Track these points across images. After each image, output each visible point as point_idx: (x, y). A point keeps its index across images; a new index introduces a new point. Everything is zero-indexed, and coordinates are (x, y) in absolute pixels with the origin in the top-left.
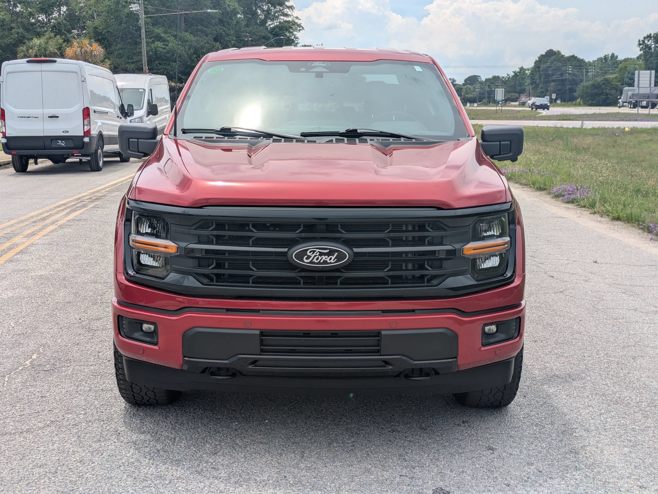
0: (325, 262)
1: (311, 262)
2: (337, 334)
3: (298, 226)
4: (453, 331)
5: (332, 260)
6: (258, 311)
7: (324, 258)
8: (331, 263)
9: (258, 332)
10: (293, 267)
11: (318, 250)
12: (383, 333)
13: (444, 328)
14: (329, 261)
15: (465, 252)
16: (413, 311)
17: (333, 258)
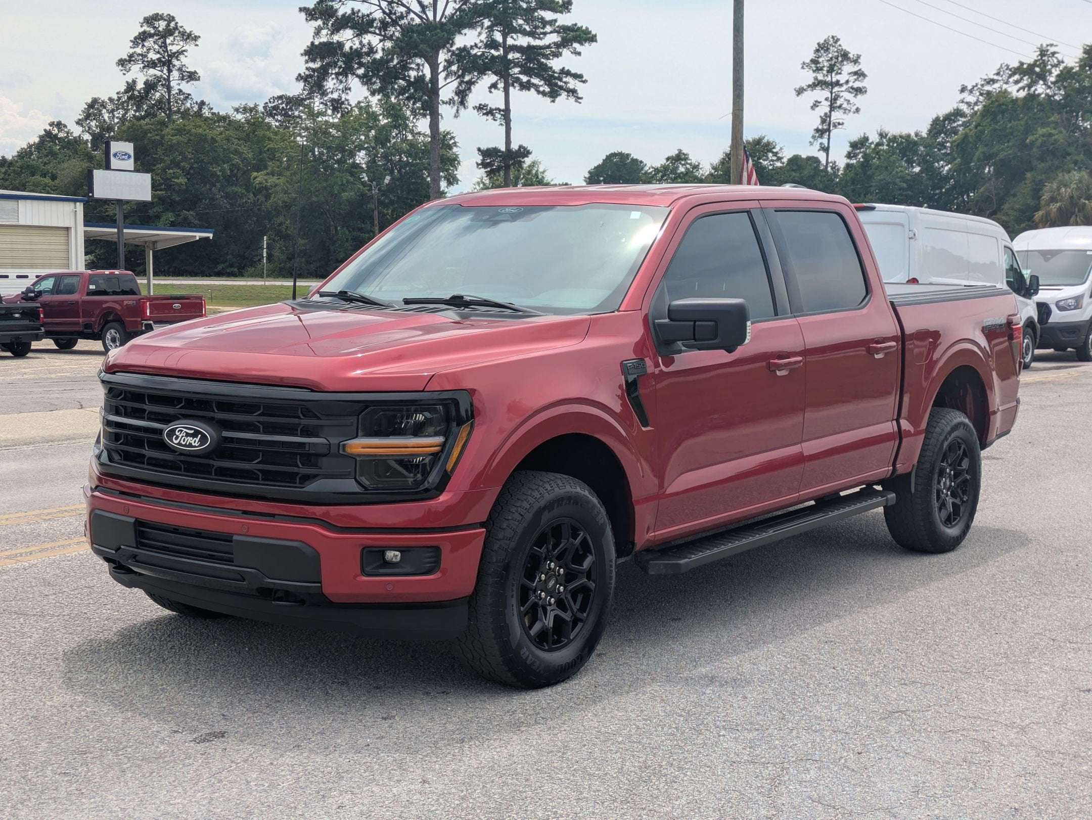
0: (190, 445)
1: (179, 444)
2: (201, 533)
3: (179, 400)
4: (316, 550)
5: (195, 442)
6: (139, 496)
7: (190, 439)
8: (195, 447)
9: (132, 520)
10: (164, 447)
11: (185, 430)
12: (235, 537)
13: (301, 541)
14: (193, 444)
15: (349, 450)
16: (273, 515)
17: (197, 440)
